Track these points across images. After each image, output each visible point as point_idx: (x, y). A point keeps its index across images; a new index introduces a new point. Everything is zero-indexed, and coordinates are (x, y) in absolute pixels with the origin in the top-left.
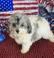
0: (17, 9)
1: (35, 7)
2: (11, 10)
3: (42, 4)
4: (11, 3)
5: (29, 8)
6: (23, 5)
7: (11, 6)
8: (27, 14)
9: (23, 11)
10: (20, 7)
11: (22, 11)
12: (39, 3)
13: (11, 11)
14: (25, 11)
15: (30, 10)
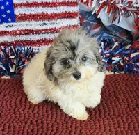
0: (24, 18)
1: (69, 13)
2: (10, 20)
3: (89, 4)
4: (7, 3)
5: (55, 16)
6: (41, 8)
7: (8, 12)
8: (50, 29)
9: (41, 22)
10: (33, 13)
11: (38, 22)
12: (79, 2)
13: (9, 24)
14: (46, 22)
15: (59, 21)
